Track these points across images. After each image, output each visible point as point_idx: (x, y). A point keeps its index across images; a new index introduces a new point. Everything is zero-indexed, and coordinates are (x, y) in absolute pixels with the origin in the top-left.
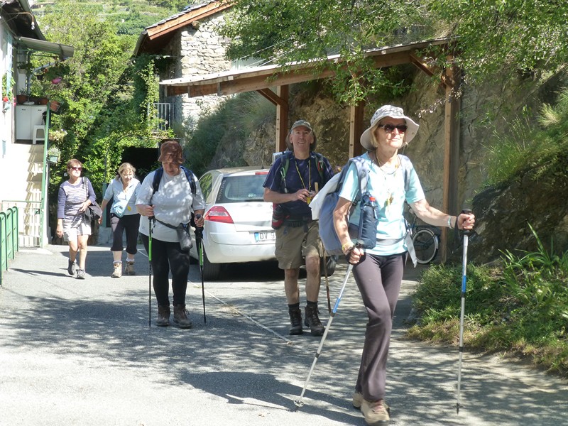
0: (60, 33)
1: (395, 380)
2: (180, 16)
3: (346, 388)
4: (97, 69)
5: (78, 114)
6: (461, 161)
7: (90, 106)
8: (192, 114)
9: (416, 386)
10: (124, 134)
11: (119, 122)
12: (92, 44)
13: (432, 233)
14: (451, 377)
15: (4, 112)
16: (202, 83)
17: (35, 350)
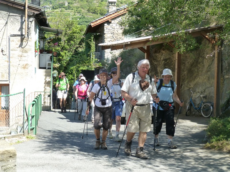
0: (55, 25)
1: (202, 165)
2: (104, 18)
3: (183, 169)
4: (70, 39)
5: (63, 57)
6: (221, 75)
7: (67, 54)
8: (109, 56)
9: (211, 168)
10: (82, 65)
11: (80, 60)
12: (68, 29)
13: (210, 105)
14: (225, 164)
15: (35, 56)
16: (116, 45)
17: (55, 152)
